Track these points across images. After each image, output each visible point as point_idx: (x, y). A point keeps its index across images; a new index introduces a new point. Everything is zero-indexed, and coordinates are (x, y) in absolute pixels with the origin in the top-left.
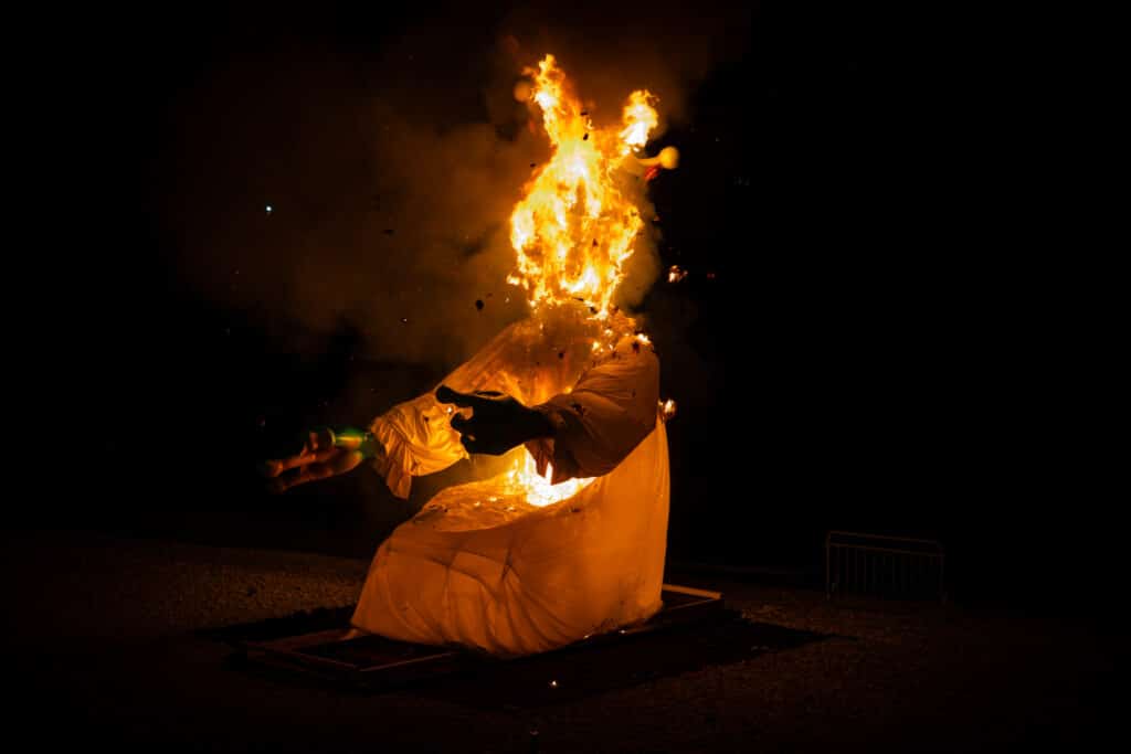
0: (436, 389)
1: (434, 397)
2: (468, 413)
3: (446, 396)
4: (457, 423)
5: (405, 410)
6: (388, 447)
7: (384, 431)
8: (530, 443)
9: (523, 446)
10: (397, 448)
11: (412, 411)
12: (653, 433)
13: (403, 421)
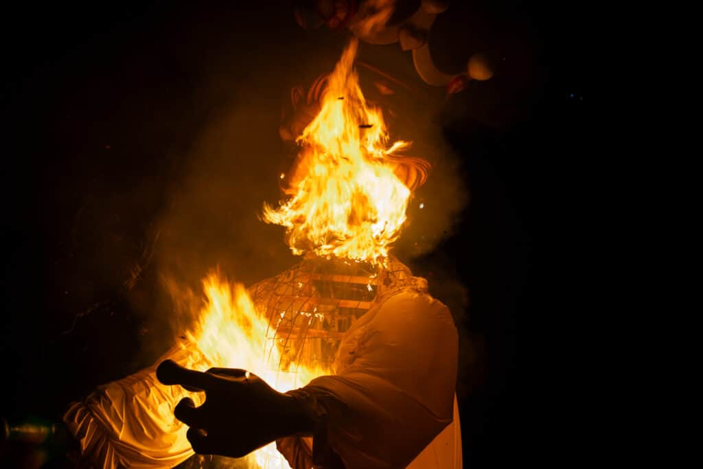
0: (156, 366)
1: (153, 375)
2: (198, 399)
3: (173, 374)
4: (183, 411)
5: (113, 392)
6: (84, 443)
7: (79, 421)
8: (285, 441)
9: (273, 445)
10: (96, 445)
11: (120, 392)
12: (450, 425)
13: (108, 405)
